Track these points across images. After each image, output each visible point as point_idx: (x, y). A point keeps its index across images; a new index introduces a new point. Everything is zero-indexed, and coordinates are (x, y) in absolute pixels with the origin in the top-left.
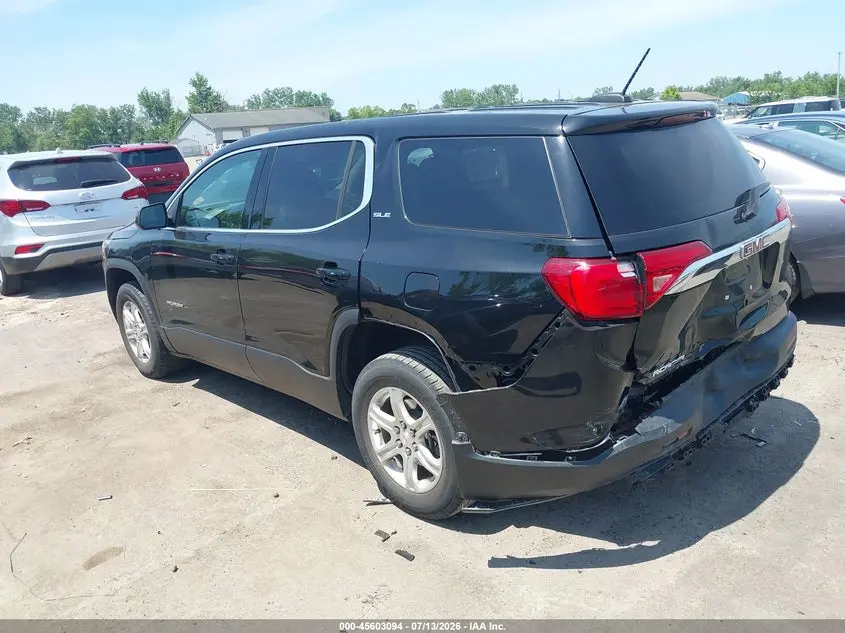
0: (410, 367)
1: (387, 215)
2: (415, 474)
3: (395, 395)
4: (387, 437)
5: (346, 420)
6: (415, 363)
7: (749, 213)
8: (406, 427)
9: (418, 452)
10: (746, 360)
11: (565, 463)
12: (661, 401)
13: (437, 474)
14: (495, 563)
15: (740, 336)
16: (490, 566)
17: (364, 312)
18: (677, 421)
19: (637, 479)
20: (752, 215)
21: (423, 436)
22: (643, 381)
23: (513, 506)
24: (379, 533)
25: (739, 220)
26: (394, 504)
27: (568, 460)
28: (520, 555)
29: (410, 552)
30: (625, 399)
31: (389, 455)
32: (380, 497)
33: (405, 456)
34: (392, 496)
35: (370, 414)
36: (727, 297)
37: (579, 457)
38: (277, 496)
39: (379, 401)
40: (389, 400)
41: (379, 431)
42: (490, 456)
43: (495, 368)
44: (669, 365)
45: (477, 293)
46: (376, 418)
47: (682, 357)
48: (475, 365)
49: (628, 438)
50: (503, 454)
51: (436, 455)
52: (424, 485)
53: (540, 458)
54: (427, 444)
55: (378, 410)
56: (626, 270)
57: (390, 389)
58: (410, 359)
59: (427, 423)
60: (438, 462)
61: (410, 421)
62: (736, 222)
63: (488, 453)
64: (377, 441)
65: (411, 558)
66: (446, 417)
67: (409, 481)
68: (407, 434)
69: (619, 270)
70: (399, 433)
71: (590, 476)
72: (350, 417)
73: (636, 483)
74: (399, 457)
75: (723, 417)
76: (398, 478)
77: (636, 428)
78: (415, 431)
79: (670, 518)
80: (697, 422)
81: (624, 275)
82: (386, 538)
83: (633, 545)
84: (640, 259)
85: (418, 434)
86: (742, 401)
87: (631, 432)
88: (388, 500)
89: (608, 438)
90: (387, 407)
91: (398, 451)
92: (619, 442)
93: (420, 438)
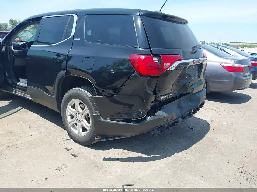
0: (82, 91)
1: (79, 39)
2: (81, 130)
3: (76, 102)
4: (72, 117)
5: (59, 112)
6: (84, 90)
7: (195, 51)
8: (79, 114)
9: (83, 122)
10: (191, 100)
11: (131, 124)
12: (163, 106)
13: (88, 129)
14: (105, 159)
15: (189, 91)
16: (103, 160)
17: (68, 72)
18: (168, 114)
19: (154, 133)
20: (196, 52)
21: (85, 116)
22: (158, 99)
23: (113, 139)
24: (66, 149)
25: (192, 53)
26: (73, 140)
27: (132, 122)
28: (114, 157)
29: (76, 154)
30: (152, 104)
31: (73, 123)
32: (69, 138)
33: (78, 123)
34: (72, 137)
35: (67, 109)
36: (187, 77)
37: (136, 121)
38: (32, 136)
39: (71, 104)
40: (74, 104)
41: (70, 115)
42: (106, 120)
43: (111, 91)
44: (167, 96)
45: (108, 69)
46: (70, 110)
47: (171, 94)
48: (104, 90)
49: (152, 117)
50: (110, 119)
51: (89, 123)
52: (84, 133)
53: (123, 121)
54: (86, 119)
55: (70, 107)
56: (156, 60)
57: (75, 100)
58: (83, 89)
59: (87, 111)
60: (89, 125)
61: (81, 111)
62: (191, 54)
63: (106, 119)
64: (69, 119)
65: (76, 156)
66: (92, 105)
67: (79, 132)
68: (79, 116)
69: (154, 60)
70: (76, 115)
71: (139, 129)
72: (60, 111)
73: (153, 135)
74: (76, 124)
75: (182, 116)
76: (75, 131)
77: (155, 114)
78: (82, 114)
79: (164, 148)
80: (174, 116)
81: (155, 61)
82: (68, 150)
83: (152, 156)
84: (160, 56)
85: (83, 115)
86: (188, 112)
87: (153, 115)
88: (71, 139)
89: (146, 116)
90: (73, 107)
91: (76, 122)
92: (149, 118)
93: (84, 116)
